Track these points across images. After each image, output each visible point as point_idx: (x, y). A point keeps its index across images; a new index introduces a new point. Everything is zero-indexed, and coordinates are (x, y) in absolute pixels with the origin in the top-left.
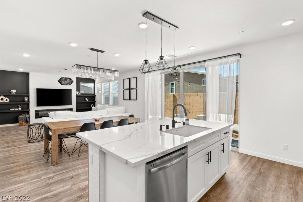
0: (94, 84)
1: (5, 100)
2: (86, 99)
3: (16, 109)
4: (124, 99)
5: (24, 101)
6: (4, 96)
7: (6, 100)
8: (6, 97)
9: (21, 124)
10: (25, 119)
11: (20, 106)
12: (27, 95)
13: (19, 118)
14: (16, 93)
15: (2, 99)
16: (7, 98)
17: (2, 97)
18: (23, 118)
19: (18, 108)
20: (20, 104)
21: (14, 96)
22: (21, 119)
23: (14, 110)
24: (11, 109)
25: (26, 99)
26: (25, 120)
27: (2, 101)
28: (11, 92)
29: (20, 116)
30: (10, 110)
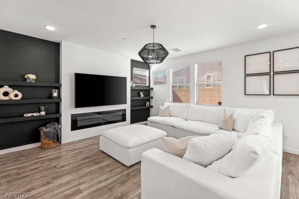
0: (149, 70)
1: (12, 96)
2: (141, 93)
3: (35, 114)
4: (245, 94)
5: (51, 97)
6: (10, 86)
7: (15, 95)
8: (14, 90)
9: (46, 145)
10: (54, 134)
11: (43, 108)
12: (57, 85)
13: (42, 133)
14: (36, 80)
15: (6, 94)
16: (16, 92)
17: (6, 89)
18: (49, 132)
19: (39, 111)
20: (44, 104)
21: (32, 86)
22: (47, 135)
23: (33, 116)
24: (25, 115)
25: (55, 94)
26: (54, 136)
27: (6, 98)
28: (26, 79)
29: (44, 129)
30: (22, 116)
